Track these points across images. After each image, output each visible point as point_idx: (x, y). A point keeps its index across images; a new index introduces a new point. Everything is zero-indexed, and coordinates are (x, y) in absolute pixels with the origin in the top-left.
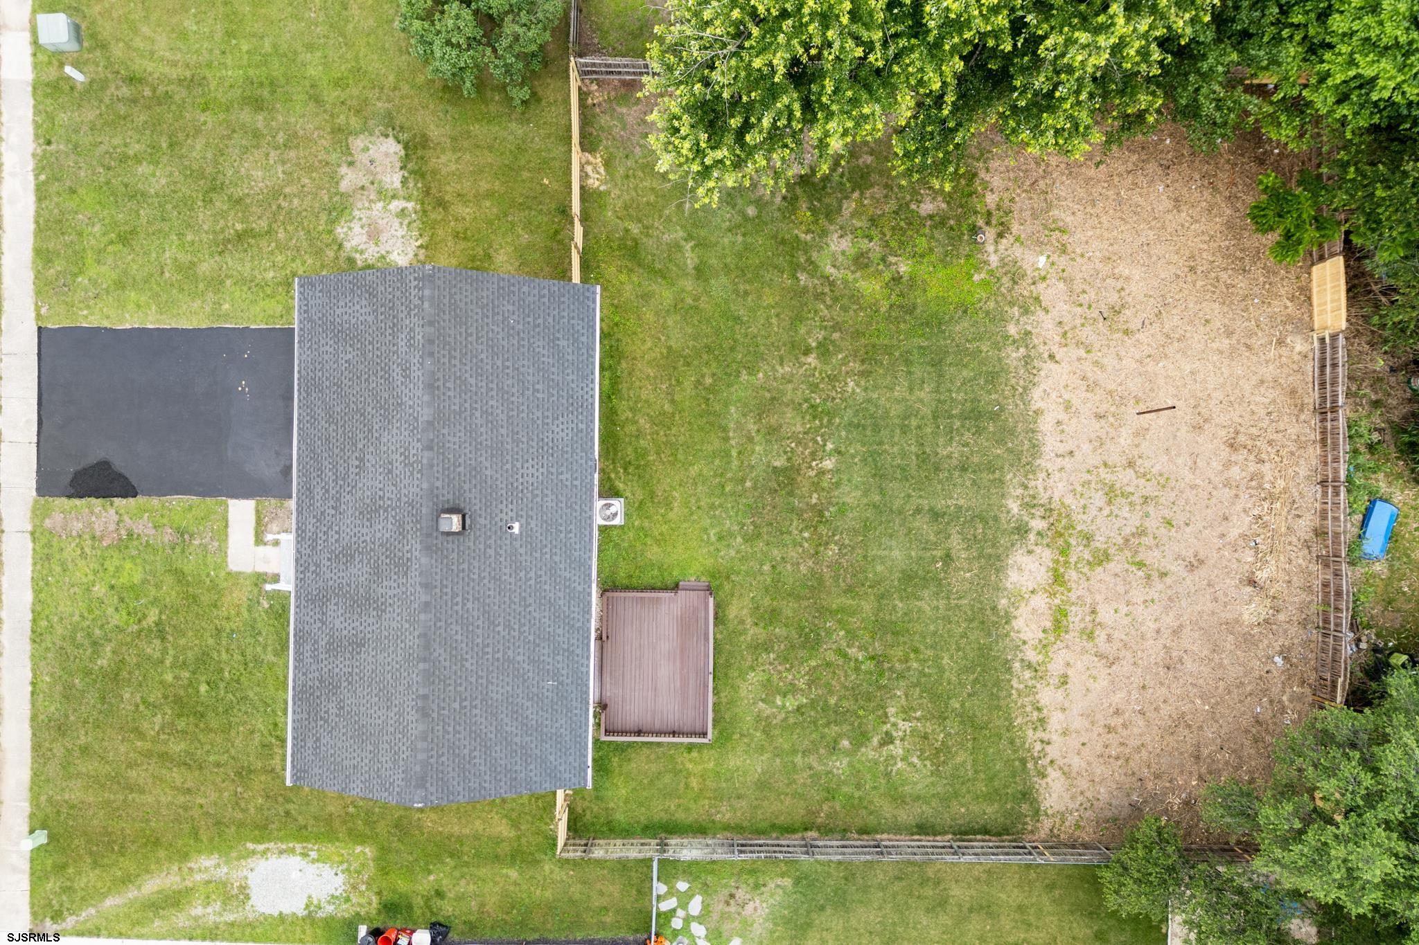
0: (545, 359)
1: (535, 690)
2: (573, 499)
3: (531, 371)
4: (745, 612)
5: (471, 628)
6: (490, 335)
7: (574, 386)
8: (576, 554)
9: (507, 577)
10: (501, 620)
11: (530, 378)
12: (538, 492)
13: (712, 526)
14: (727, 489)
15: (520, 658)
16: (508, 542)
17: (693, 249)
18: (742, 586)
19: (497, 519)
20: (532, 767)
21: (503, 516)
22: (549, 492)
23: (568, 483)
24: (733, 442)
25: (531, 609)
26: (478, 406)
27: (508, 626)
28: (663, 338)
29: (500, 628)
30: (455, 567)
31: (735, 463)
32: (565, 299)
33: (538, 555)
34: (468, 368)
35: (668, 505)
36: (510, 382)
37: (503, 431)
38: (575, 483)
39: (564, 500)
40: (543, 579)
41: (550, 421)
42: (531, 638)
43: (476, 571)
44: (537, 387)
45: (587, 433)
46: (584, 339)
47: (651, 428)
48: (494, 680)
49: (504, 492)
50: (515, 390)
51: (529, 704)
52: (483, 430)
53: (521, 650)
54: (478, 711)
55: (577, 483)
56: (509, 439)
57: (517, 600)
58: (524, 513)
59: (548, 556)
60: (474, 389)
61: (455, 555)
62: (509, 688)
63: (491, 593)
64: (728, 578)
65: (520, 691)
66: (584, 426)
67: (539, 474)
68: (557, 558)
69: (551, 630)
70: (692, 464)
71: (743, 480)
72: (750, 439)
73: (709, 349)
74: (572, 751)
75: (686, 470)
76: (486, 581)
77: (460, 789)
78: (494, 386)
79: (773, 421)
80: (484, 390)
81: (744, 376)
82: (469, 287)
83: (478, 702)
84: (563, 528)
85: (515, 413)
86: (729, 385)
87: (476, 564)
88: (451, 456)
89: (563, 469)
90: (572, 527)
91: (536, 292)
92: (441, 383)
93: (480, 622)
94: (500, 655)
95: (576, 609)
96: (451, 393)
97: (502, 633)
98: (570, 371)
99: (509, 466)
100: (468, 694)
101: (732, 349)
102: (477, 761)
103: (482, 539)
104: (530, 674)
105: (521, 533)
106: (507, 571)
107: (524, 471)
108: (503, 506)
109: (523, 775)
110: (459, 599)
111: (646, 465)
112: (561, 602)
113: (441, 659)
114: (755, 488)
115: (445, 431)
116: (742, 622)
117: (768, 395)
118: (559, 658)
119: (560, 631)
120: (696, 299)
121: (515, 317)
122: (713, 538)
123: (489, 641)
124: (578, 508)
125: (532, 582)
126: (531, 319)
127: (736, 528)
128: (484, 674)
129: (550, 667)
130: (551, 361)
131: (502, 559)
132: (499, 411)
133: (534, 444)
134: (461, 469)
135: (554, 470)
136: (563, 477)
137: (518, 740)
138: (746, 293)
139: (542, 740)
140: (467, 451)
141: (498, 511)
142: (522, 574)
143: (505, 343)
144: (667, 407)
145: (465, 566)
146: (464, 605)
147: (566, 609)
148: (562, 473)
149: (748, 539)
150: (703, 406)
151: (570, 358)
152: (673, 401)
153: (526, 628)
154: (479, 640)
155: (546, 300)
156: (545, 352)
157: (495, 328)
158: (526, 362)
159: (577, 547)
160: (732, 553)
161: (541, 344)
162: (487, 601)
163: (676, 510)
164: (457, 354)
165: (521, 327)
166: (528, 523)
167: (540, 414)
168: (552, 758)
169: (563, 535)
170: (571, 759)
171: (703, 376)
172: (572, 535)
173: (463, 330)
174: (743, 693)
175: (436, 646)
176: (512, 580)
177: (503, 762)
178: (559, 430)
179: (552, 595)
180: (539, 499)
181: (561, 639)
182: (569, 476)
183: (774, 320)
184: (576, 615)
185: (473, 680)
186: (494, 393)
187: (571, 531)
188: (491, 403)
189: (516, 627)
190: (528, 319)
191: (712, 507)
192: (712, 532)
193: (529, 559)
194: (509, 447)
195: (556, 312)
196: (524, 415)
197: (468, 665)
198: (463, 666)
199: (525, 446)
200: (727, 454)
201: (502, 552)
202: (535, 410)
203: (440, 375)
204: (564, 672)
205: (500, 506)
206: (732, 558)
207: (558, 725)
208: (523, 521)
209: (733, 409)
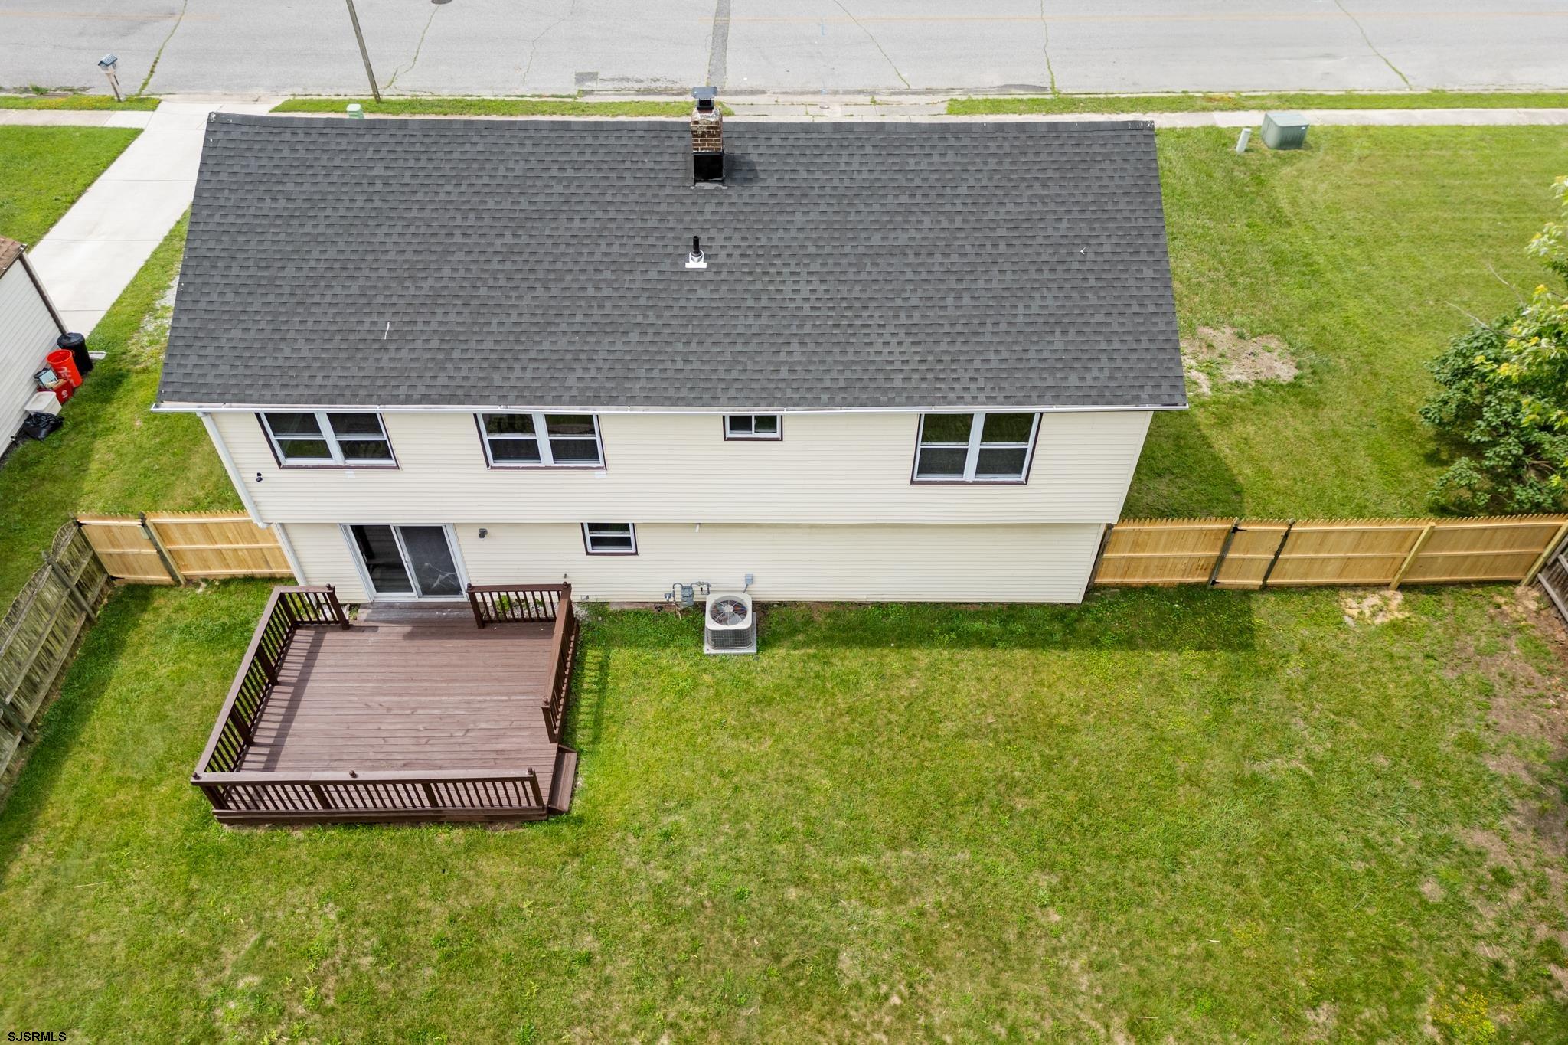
0: (1021, 310)
1: (380, 300)
2: (750, 366)
3: (994, 284)
4: (490, 892)
5: (515, 191)
6: (1051, 217)
7: (977, 364)
8: (642, 373)
9: (604, 248)
10: (525, 239)
11: (981, 284)
12: (764, 302)
13: (696, 818)
14: (781, 848)
15: (446, 272)
16: (670, 250)
17: (1295, 772)
18: (550, 885)
19: (713, 232)
20: (230, 297)
21: (719, 241)
22: (764, 321)
23: (783, 356)
24: (889, 856)
25: (540, 292)
26: (918, 199)
27: (512, 251)
28: (1090, 718)
29: (508, 238)
30: (628, 165)
31: (842, 864)
32: (1145, 344)
33: (643, 302)
34: (985, 182)
35: (741, 732)
36: (968, 249)
37: (876, 241)
38: (784, 369)
39: (751, 348)
40: (595, 311)
41: (903, 320)
42: (483, 291)
43: (619, 198)
44: (966, 296)
45: (885, 391)
46: (1073, 381)
47: (902, 699)
48: (412, 230)
49: (763, 241)
50: (955, 258)
51: (355, 290)
52: (876, 207)
53: (462, 273)
54: (360, 204)
55: (784, 373)
56: (861, 250)
57: (559, 266)
58: (724, 276)
59: (640, 319)
60: (948, 191)
61: (650, 165)
62: (392, 255)
63: (577, 223)
64: (575, 853)
65: (383, 273)
66: (898, 383)
67: (799, 303)
68: (634, 336)
69: (494, 327)
70: (832, 772)
71: (802, 882)
72: (897, 897)
73: (1089, 805)
74: (241, 370)
75: (819, 763)
76: (599, 214)
77: (224, 176)
78: (958, 224)
79: (946, 949)
80: (948, 208)
81: (1044, 882)
82: (1129, 181)
83: (378, 204)
84: (693, 347)
85: (911, 259)
86: (1017, 848)
87: (632, 198)
88: (825, 159)
89: (811, 347)
90: (696, 365)
91: (1147, 291)
92: (952, 142)
93: (524, 205)
94: (458, 238)
95: (529, 374)
96: (936, 158)
97: (499, 241)
98: (1005, 355)
99: (812, 250)
100: (395, 188)
101: (1102, 854)
102: (268, 202)
103: (677, 207)
104: (412, 291)
105: (688, 272)
106: (615, 248)
107: (804, 277)
108: (736, 241)
109: (218, 280)
110: (570, 173)
111: (824, 691)
112: (546, 346)
113: (467, 147)
114: (785, 908)
115: (868, 150)
116: (466, 886)
117: (1010, 935)
118: (435, 343)
119: (488, 344)
120: (1190, 779)
121: (1091, 257)
122: (667, 821)
123: (487, 221)
124: (735, 374)
125: (591, 292)
126: (1092, 282)
127: (690, 868)
128: (427, 213)
129: (420, 326)
130: (1020, 319)
131: (638, 240)
132: (913, 233)
133: (856, 294)
134: (804, 174)
135: (807, 329)
136: (795, 346)
137: (290, 271)
138: (1239, 881)
139: (276, 314)
140: (836, 183)
141: (727, 233)
142: (607, 274)
143: (1039, 240)
144: (947, 728)
145: (629, 181)
146: (559, 180)
147: (533, 355)
148: (802, 344)
149: (661, 896)
150: (962, 795)
151: (1031, 355)
152: (962, 735)
153: (502, 283)
154: (491, 205)
155: (1136, 309)
156: (1035, 310)
157: (1065, 224)
158: (1009, 275)
159: (656, 374)
160: (631, 862)
161: (1050, 301)
162: (563, 216)
163: (733, 745)
164: (1006, 166)
165: (1075, 266)
166: (704, 284)
167: (914, 302)
168: (237, 333)
169: (680, 347)
170: (224, 369)
171: (1027, 793)
172: (680, 365)
173: (1050, 174)
174: (297, 894)
175: (490, 140)
176: (597, 257)
177: (252, 245)
178: (887, 338)
179: (563, 328)
180: (751, 303)
181: (473, 345)
182: (796, 357)
183: (1193, 946)
184: (518, 373)
185: (419, 196)
186: (945, 224)
187: (686, 361)
188: (927, 220)
189: (508, 265)
190: (1091, 277)
191: (740, 816)
192: (682, 818)
193: (638, 285)
194: (847, 250)
195: (1115, 327)
196: (910, 276)
197: (448, 188)
198: (448, 179)
199: (851, 277)
200: (859, 845)
201: (651, 240)
202: (920, 293)
203: (966, 141)
204: (404, 353)
205: (737, 236)
206: (618, 861)
207: (301, 343)
208: (710, 276)
209: (964, 855)
